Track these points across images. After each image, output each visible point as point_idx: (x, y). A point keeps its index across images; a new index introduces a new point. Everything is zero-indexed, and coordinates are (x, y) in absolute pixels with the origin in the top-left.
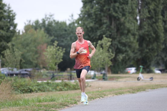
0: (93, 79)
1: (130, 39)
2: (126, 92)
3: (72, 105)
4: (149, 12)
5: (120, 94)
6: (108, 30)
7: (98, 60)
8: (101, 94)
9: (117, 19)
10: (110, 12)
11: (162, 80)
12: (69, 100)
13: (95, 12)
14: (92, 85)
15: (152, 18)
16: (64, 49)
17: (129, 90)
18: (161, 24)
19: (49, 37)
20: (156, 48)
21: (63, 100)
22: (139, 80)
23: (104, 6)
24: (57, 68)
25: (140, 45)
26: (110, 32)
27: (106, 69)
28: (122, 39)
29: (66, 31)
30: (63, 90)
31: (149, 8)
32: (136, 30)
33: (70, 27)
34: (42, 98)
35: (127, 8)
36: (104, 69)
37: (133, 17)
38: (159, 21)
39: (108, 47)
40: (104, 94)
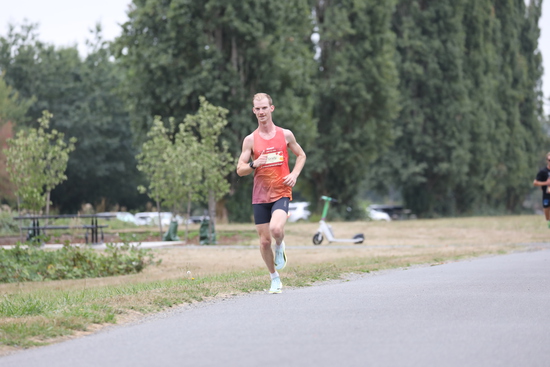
0: (169, 239)
1: (290, 108)
3: (97, 326)
4: (353, 18)
5: (256, 288)
6: (219, 78)
7: (184, 176)
8: (195, 289)
9: (246, 42)
10: (225, 19)
11: (394, 242)
12: (90, 311)
13: (174, 18)
14: (165, 258)
15: (361, 39)
16: (73, 139)
18: (389, 59)
19: (19, 99)
20: (373, 137)
21: (68, 311)
22: (320, 242)
24: (49, 203)
25: (324, 128)
26: (226, 84)
27: (213, 207)
29: (77, 78)
30: (70, 275)
31: (352, 5)
32: (308, 80)
33: (92, 67)
35: (281, 6)
36: (205, 206)
37: (301, 36)
38: (386, 47)
39: (219, 133)
40: (203, 289)
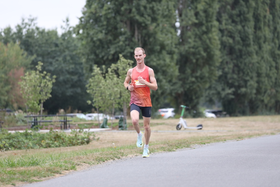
0: (103, 127)
1: (165, 60)
2: (157, 149)
3: (67, 171)
4: (197, 14)
6: (129, 45)
7: (110, 95)
8: (116, 153)
9: (142, 26)
10: (132, 15)
11: (218, 129)
12: (63, 164)
13: (106, 15)
14: (101, 137)
15: (201, 26)
16: (55, 77)
17: (162, 146)
18: (215, 35)
19: (27, 56)
20: (207, 75)
21: (52, 164)
22: (180, 129)
23: (122, 5)
24: (42, 109)
25: (182, 70)
27: (125, 111)
28: (152, 60)
29: (57, 45)
30: (53, 145)
31: (196, 8)
32: (174, 46)
33: (64, 40)
34: (16, 160)
35: (160, 8)
36: (121, 110)
37: (170, 24)
38: (213, 29)
40: (121, 153)
